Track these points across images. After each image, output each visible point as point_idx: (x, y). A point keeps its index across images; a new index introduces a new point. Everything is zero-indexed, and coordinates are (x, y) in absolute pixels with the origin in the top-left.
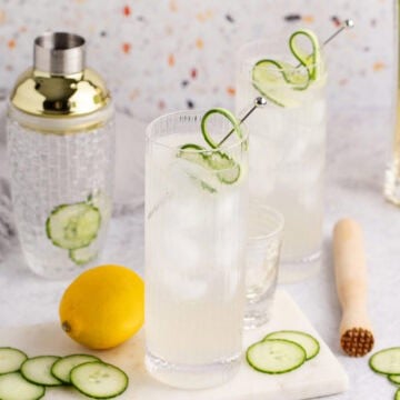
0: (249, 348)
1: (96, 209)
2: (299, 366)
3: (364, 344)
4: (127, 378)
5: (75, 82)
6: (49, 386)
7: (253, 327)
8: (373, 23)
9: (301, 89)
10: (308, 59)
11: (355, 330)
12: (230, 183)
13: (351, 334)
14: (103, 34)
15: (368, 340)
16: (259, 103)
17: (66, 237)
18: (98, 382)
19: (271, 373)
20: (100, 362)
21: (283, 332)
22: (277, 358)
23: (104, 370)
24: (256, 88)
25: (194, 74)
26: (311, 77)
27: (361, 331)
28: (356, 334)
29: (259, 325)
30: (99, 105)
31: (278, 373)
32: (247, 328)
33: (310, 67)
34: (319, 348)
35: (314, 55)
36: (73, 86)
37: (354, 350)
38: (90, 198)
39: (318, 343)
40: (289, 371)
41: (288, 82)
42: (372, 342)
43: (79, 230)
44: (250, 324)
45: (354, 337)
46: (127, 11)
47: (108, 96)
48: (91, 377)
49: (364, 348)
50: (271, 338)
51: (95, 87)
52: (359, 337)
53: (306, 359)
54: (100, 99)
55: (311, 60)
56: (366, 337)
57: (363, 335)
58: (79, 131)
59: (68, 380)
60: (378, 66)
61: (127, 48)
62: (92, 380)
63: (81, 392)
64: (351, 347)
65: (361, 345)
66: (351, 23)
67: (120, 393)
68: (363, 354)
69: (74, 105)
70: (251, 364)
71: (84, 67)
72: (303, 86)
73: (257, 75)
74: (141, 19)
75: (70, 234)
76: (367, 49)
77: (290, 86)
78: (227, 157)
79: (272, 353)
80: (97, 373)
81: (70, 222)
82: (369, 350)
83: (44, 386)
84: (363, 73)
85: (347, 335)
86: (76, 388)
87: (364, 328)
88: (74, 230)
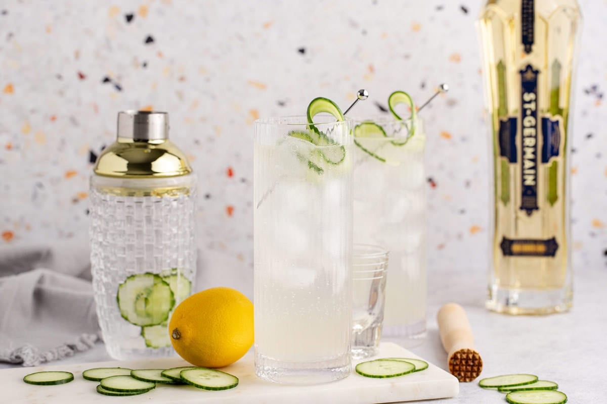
0: (358, 365)
2: (408, 372)
3: (472, 366)
4: (238, 379)
6: (159, 382)
8: (468, 184)
11: (462, 352)
12: (336, 164)
13: (459, 356)
14: (208, 196)
15: (476, 362)
19: (380, 377)
22: (386, 369)
23: (213, 373)
27: (469, 352)
28: (464, 356)
31: (389, 377)
34: (428, 365)
37: (463, 374)
39: (426, 363)
40: (399, 375)
42: (480, 365)
45: (461, 359)
46: (230, 173)
48: (201, 375)
49: (472, 371)
52: (467, 359)
53: (415, 371)
56: (474, 358)
57: (471, 356)
59: (178, 377)
60: (474, 230)
61: (230, 210)
62: (203, 377)
64: (460, 370)
65: (469, 368)
66: (446, 87)
67: (231, 387)
68: (471, 378)
70: (361, 374)
74: (243, 180)
76: (462, 212)
78: (333, 142)
79: (381, 366)
80: (207, 374)
82: (478, 375)
83: (154, 382)
84: (460, 236)
85: (455, 357)
87: (472, 349)
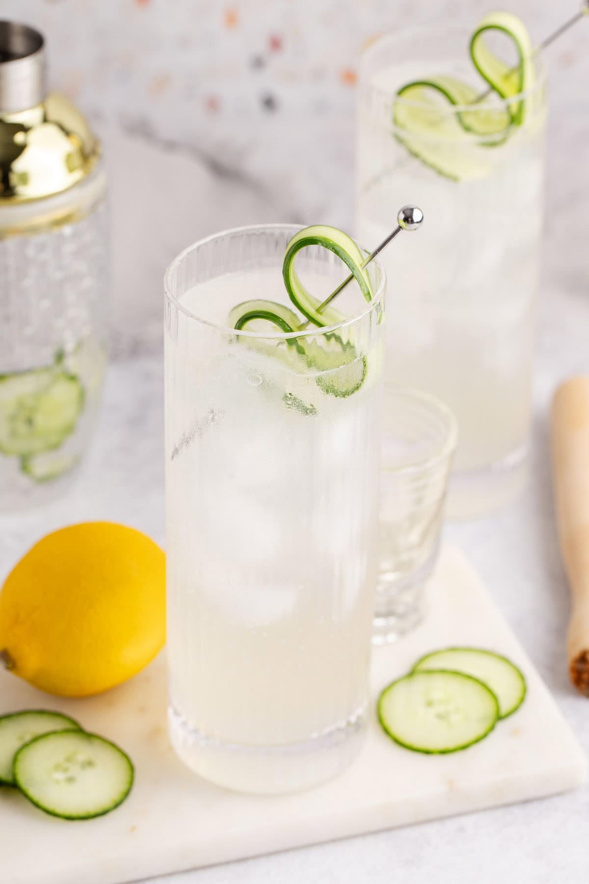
0: (384, 692)
1: (73, 378)
2: (485, 736)
4: (132, 768)
5: (22, 128)
7: (392, 637)
9: (493, 145)
10: (507, 77)
12: (345, 394)
16: (408, 219)
17: (13, 434)
18: (71, 780)
19: (427, 752)
20: (78, 731)
21: (453, 649)
22: (441, 717)
23: (82, 750)
24: (400, 140)
25: (276, 44)
26: (514, 120)
29: (402, 633)
30: (78, 175)
31: (443, 752)
32: (377, 640)
33: (513, 100)
34: (525, 690)
35: (520, 68)
36: (19, 138)
38: (60, 357)
39: (522, 678)
40: (464, 747)
41: (468, 129)
43: (40, 420)
44: (385, 631)
47: (94, 152)
48: (57, 767)
50: (426, 665)
51: (67, 133)
53: (500, 718)
54: (77, 160)
55: (515, 79)
58: (35, 230)
59: (9, 778)
62: (60, 776)
63: (37, 805)
67: (117, 805)
69: (24, 179)
70: (386, 731)
71: (43, 94)
72: (497, 138)
73: (402, 114)
75: (22, 428)
77: (469, 138)
78: (338, 339)
79: (429, 704)
80: (69, 759)
81: (21, 405)
85: (583, 659)
86: (26, 796)
88: (30, 422)
